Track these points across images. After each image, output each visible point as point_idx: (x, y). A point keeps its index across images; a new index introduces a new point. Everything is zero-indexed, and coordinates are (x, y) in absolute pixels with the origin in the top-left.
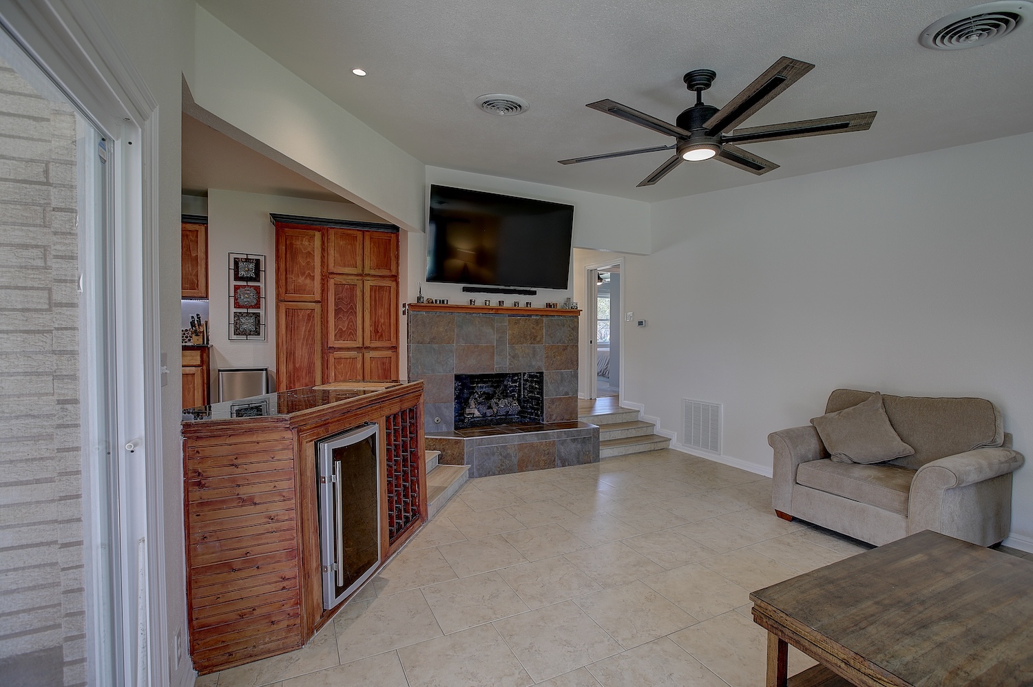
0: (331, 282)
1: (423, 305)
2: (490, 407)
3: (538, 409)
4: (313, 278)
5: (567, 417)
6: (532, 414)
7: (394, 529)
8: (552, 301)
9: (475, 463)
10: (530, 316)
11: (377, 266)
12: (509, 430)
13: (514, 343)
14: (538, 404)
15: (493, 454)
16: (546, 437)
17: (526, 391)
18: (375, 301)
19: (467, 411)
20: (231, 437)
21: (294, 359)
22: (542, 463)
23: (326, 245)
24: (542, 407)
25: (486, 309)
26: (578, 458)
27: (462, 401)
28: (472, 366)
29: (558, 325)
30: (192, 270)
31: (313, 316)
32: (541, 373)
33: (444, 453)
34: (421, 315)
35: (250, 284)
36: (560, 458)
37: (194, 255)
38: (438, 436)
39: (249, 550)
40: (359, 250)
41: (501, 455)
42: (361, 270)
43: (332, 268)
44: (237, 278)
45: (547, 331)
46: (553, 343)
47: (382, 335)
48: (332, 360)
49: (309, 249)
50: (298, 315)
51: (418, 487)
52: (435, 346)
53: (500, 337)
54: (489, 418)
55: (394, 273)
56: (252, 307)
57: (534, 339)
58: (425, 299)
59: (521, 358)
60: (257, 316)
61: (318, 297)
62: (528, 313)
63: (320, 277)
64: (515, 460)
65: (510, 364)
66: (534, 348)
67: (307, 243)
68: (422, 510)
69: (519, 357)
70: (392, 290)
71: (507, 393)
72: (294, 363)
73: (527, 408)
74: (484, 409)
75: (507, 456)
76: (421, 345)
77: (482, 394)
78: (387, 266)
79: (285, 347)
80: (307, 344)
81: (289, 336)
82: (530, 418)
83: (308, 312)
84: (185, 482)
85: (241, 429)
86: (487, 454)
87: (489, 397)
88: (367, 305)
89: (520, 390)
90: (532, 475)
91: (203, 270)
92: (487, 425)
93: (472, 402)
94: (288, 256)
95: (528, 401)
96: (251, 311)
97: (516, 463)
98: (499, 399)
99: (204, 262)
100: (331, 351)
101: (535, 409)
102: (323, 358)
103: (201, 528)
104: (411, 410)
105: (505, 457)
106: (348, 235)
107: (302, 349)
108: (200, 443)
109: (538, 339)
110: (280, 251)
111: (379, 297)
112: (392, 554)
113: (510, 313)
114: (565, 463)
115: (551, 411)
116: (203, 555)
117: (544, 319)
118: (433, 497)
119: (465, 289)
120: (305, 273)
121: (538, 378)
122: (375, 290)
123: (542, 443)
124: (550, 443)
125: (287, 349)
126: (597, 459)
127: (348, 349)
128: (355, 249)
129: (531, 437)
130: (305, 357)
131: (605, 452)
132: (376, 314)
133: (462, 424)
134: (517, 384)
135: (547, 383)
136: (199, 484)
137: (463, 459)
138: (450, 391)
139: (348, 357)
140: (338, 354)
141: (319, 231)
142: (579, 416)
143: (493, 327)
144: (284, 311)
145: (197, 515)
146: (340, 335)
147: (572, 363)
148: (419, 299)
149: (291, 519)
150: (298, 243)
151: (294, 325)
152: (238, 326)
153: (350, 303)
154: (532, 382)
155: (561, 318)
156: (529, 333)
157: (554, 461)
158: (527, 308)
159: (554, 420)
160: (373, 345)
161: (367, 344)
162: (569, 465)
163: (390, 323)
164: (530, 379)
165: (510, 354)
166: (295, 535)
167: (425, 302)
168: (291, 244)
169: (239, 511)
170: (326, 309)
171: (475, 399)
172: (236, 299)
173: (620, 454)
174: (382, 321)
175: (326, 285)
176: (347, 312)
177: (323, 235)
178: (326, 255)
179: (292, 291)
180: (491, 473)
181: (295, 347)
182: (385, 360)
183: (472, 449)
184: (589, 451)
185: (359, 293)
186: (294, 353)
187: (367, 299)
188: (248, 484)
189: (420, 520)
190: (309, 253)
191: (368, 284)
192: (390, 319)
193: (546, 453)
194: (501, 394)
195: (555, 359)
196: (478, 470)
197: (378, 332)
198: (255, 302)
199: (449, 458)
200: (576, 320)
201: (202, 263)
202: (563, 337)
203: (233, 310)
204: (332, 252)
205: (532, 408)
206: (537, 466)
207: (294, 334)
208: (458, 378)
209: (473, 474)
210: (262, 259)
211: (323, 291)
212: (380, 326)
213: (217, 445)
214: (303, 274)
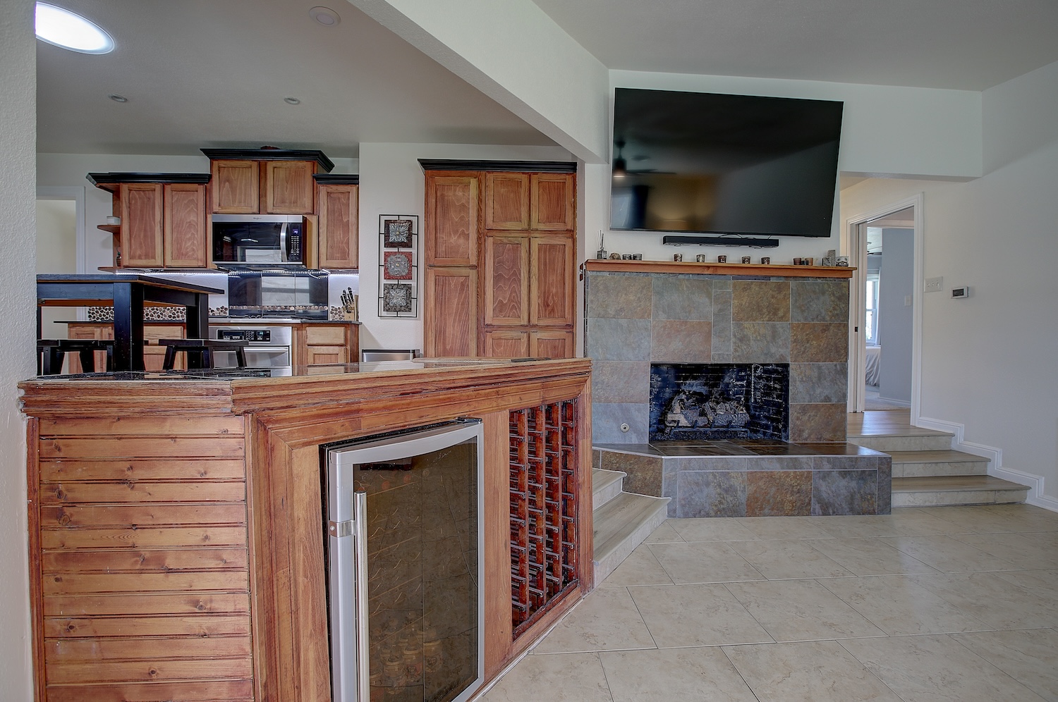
0: (490, 241)
1: (605, 261)
2: (703, 414)
3: (778, 421)
4: (467, 237)
5: (827, 435)
6: (767, 427)
7: (526, 607)
8: (804, 255)
9: (679, 495)
10: (768, 278)
11: (548, 218)
12: (734, 449)
13: (741, 319)
14: (778, 413)
15: (708, 485)
16: (795, 464)
17: (758, 394)
18: (545, 265)
19: (670, 417)
20: (121, 421)
21: (444, 339)
22: (788, 507)
23: (483, 194)
24: (786, 418)
25: (700, 268)
26: (851, 504)
27: (662, 404)
28: (678, 351)
29: (814, 292)
30: (343, 237)
31: (468, 285)
32: (786, 366)
33: (632, 476)
34: (603, 277)
35: (402, 250)
36: (820, 501)
37: (345, 220)
38: (624, 450)
39: (155, 666)
40: (524, 200)
41: (720, 486)
42: (526, 224)
43: (490, 223)
44: (388, 244)
45: (796, 301)
46: (806, 319)
47: (553, 310)
48: (489, 341)
49: (464, 201)
50: (450, 284)
51: (578, 534)
52: (624, 322)
53: (720, 310)
54: (701, 429)
55: (569, 227)
56: (404, 278)
57: (775, 314)
58: (609, 254)
59: (752, 342)
60: (409, 288)
61: (473, 261)
62: (765, 272)
63: (476, 236)
64: (742, 497)
65: (736, 351)
66: (774, 327)
67: (461, 194)
68: (582, 571)
69: (749, 340)
70: (567, 249)
71: (729, 395)
72: (444, 344)
73: (759, 417)
74: (694, 415)
75: (729, 490)
76: (603, 319)
77: (692, 394)
78: (561, 218)
79: (433, 324)
80: (459, 321)
81: (438, 309)
82: (764, 434)
83: (462, 279)
84: (30, 507)
85: (136, 404)
86: (697, 484)
87: (701, 399)
88: (535, 270)
89: (748, 393)
90: (772, 524)
91: (354, 237)
92: (696, 440)
93: (677, 406)
94: (438, 211)
95: (761, 408)
96: (402, 282)
97: (744, 501)
98: (718, 403)
99: (354, 228)
100: (488, 330)
101: (773, 420)
102: (478, 338)
103: (64, 606)
104: (566, 405)
105: (727, 491)
106: (511, 180)
107: (454, 326)
108: (63, 429)
109: (781, 313)
110: (429, 204)
111: (550, 259)
112: (518, 654)
113: (736, 272)
114: (827, 509)
115: (800, 423)
116: (69, 662)
117: (792, 283)
118: (604, 548)
119: (666, 240)
120: (457, 231)
121: (779, 374)
122: (546, 249)
123: (788, 475)
124: (802, 475)
125: (436, 325)
126: (886, 508)
127: (510, 327)
128: (520, 198)
129: (770, 463)
130: (457, 336)
131: (900, 499)
132: (545, 282)
133: (661, 434)
134: (744, 383)
135: (795, 381)
136: (59, 514)
137: (660, 487)
138: (643, 385)
139: (509, 337)
140: (497, 334)
141: (475, 178)
142: (848, 435)
143: (709, 295)
144: (433, 279)
145: (57, 580)
146: (500, 308)
147: (837, 352)
148: (599, 255)
149: (238, 613)
150: (451, 193)
151: (445, 296)
152: (387, 300)
153: (512, 268)
154: (768, 379)
155: (819, 281)
156: (766, 304)
157: (809, 504)
158: (763, 266)
159: (806, 439)
160: (542, 323)
161: (534, 321)
162: (834, 513)
163: (564, 294)
164: (765, 376)
165: (735, 336)
166: (248, 649)
167: (608, 258)
168: (443, 195)
169: (134, 582)
170: (483, 276)
171: (682, 400)
172: (386, 269)
173: (927, 504)
174: (554, 290)
175: (483, 246)
176: (509, 279)
177: (480, 182)
178: (483, 208)
179: (443, 255)
180: (702, 513)
181: (445, 324)
182: (557, 344)
183: (674, 473)
184: (872, 495)
185: (524, 255)
186: (445, 331)
187: (535, 262)
188: (153, 527)
189: (578, 589)
190: (463, 205)
191: (535, 243)
192: (564, 289)
193: (795, 490)
194: (720, 395)
195: (808, 345)
196: (683, 506)
197: (548, 305)
198: (407, 271)
199: (639, 484)
200: (844, 284)
201: (352, 229)
202: (823, 311)
203: (384, 281)
204: (490, 203)
205: (767, 418)
206: (779, 510)
207: (445, 308)
208: (656, 367)
209: (675, 511)
210: (414, 220)
211: (479, 253)
212: (550, 298)
213: (92, 437)
214: (456, 232)
